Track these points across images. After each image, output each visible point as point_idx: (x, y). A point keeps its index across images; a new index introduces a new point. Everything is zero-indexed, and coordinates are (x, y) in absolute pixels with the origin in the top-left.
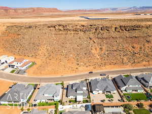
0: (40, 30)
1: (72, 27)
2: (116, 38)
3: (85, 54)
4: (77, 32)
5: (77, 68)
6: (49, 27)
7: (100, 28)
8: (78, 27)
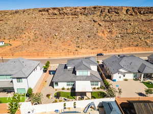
0: (28, 14)
1: (71, 10)
2: (129, 21)
3: (89, 37)
4: (77, 16)
5: (76, 50)
6: (40, 11)
7: (106, 11)
8: (78, 10)
